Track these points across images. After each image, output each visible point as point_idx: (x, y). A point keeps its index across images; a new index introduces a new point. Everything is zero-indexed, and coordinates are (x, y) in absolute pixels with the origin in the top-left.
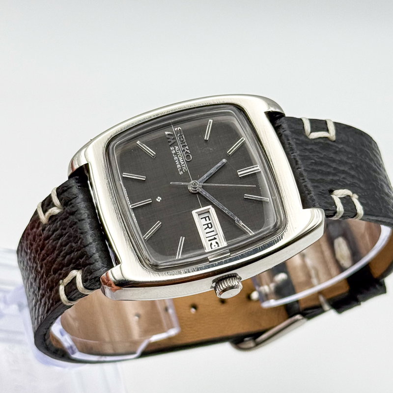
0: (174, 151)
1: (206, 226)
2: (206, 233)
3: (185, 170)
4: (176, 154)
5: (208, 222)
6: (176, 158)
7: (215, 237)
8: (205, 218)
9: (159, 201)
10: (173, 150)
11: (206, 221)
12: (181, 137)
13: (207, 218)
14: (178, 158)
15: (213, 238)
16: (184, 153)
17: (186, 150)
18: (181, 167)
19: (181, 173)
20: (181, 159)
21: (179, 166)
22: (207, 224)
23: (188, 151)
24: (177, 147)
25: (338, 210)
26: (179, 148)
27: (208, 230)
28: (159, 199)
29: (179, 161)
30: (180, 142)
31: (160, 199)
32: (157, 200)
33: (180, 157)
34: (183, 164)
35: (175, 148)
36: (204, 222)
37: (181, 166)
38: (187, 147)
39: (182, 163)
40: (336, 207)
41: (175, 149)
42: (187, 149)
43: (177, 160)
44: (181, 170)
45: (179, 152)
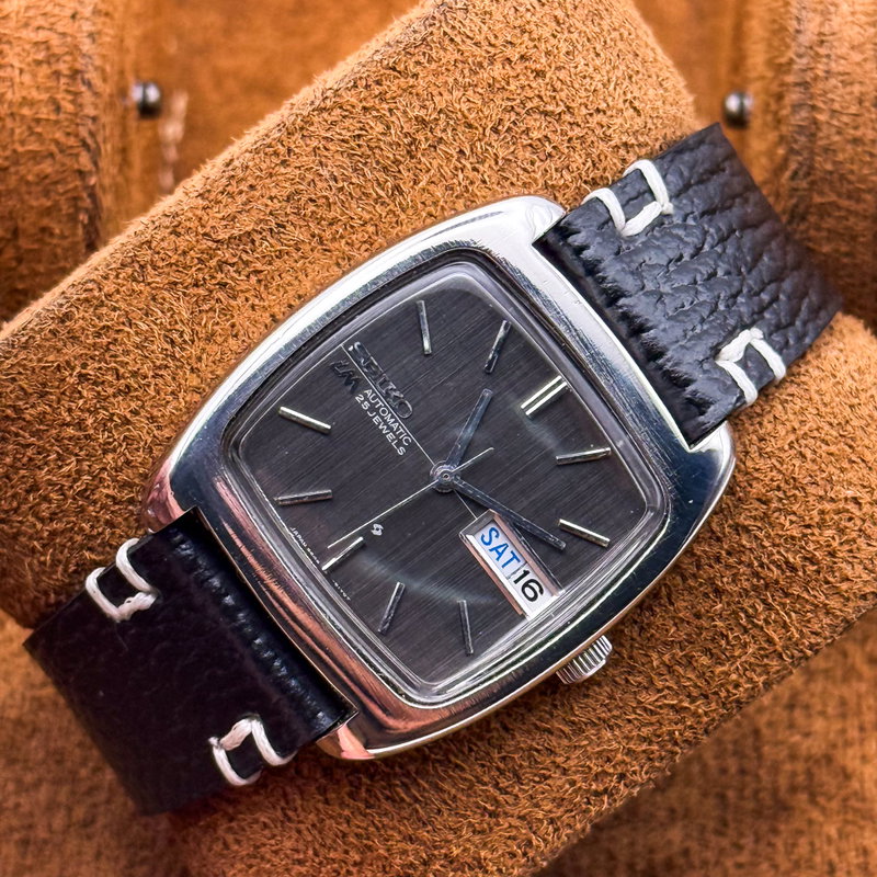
0: (366, 403)
3: (406, 440)
4: (373, 408)
6: (376, 420)
7: (525, 569)
9: (379, 533)
10: (362, 402)
12: (368, 364)
14: (382, 418)
16: (390, 400)
17: (392, 393)
18: (397, 437)
19: (401, 451)
20: (388, 417)
21: (390, 436)
23: (397, 394)
24: (369, 392)
25: (747, 397)
26: (374, 391)
28: (377, 530)
29: (386, 423)
30: (372, 378)
31: (380, 527)
33: (384, 412)
34: (398, 429)
35: (365, 395)
37: (394, 433)
38: (392, 386)
39: (395, 426)
40: (742, 392)
41: (366, 399)
42: (392, 389)
43: (379, 424)
44: (399, 444)
45: (377, 403)
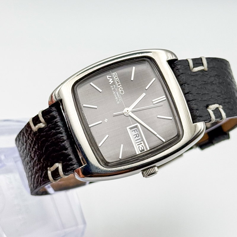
0: (113, 88)
1: (135, 136)
2: (136, 140)
3: (120, 100)
5: (136, 133)
7: (141, 142)
8: (134, 130)
10: (112, 88)
11: (135, 132)
12: (116, 79)
13: (136, 131)
14: (116, 93)
16: (119, 89)
17: (120, 88)
22: (136, 135)
23: (122, 88)
24: (114, 86)
25: (212, 119)
26: (116, 86)
27: (137, 138)
28: (106, 120)
29: (116, 94)
30: (116, 82)
32: (105, 121)
33: (117, 92)
34: (119, 97)
36: (134, 133)
37: (118, 98)
38: (121, 85)
39: (119, 96)
40: (211, 117)
41: (113, 87)
43: (115, 94)
44: (118, 101)
45: (116, 89)
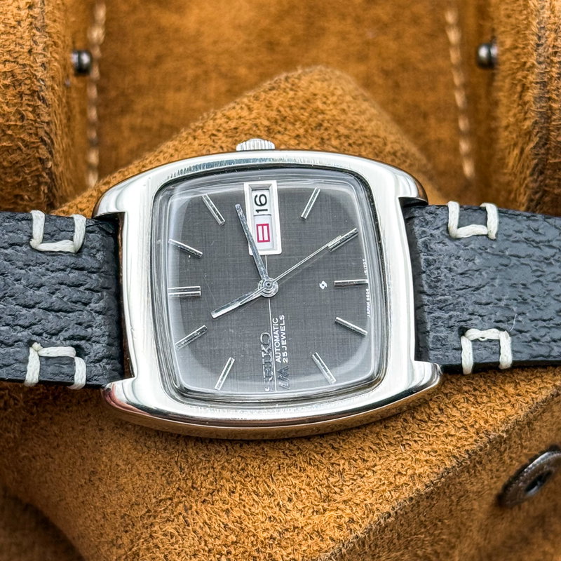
0: (284, 355)
3: (275, 321)
4: (282, 350)
6: (284, 343)
7: (256, 213)
10: (285, 357)
12: (269, 374)
14: (280, 342)
15: (260, 213)
16: (269, 348)
17: (266, 350)
18: (279, 326)
19: (282, 317)
20: (277, 340)
21: (283, 329)
23: (263, 348)
24: (278, 360)
26: (275, 359)
29: (280, 338)
30: (271, 366)
31: (321, 285)
32: (326, 285)
33: (277, 344)
34: (276, 330)
35: (281, 360)
37: (279, 329)
38: (263, 355)
39: (276, 333)
42: (265, 353)
43: (284, 340)
44: (280, 322)
45: (277, 351)
